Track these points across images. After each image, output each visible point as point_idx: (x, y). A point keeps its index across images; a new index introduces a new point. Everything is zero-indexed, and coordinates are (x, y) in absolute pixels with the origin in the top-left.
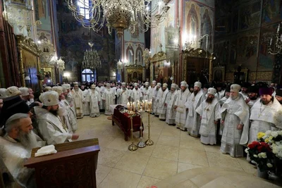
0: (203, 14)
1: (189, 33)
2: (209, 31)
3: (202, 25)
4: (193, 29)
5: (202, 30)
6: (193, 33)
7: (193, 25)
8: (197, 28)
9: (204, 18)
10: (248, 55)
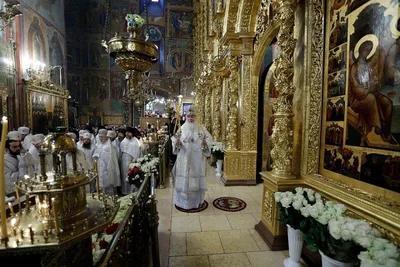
0: (51, 37)
1: (31, 56)
2: (60, 61)
3: (51, 50)
4: (38, 52)
5: (50, 56)
6: (39, 59)
7: (38, 47)
8: (45, 53)
9: (52, 42)
10: (102, 98)
